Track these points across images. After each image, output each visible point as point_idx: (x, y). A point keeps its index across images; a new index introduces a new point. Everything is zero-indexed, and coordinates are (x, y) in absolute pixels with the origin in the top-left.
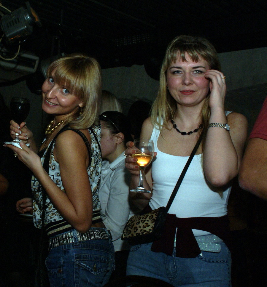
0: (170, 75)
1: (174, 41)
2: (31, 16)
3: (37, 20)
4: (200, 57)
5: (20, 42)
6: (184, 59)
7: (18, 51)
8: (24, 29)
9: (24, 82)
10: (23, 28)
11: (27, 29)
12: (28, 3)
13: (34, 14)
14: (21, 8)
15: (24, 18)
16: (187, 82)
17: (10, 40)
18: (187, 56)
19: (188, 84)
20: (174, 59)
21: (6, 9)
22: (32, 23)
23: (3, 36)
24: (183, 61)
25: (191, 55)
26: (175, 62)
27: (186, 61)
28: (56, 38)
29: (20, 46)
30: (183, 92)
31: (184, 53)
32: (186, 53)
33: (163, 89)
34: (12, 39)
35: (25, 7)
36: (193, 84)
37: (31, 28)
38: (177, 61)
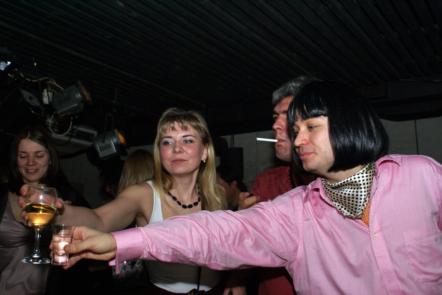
0: (162, 146)
1: (165, 113)
2: (82, 94)
3: (88, 98)
4: (189, 126)
5: (72, 118)
6: (173, 129)
7: (71, 126)
8: (75, 107)
9: (85, 155)
10: (74, 105)
11: (78, 106)
12: (79, 82)
13: (85, 93)
14: (73, 87)
15: (75, 97)
16: (177, 150)
17: (60, 116)
18: (176, 125)
19: (178, 152)
20: (165, 131)
21: (59, 86)
22: (84, 101)
23: (55, 113)
24: (173, 130)
25: (181, 125)
26: (165, 132)
27: (175, 130)
28: (110, 115)
29: (71, 122)
30: (175, 161)
31: (174, 124)
32: (176, 123)
33: (158, 162)
34: (63, 115)
35: (77, 86)
36: (183, 153)
37: (82, 106)
38: (167, 131)
